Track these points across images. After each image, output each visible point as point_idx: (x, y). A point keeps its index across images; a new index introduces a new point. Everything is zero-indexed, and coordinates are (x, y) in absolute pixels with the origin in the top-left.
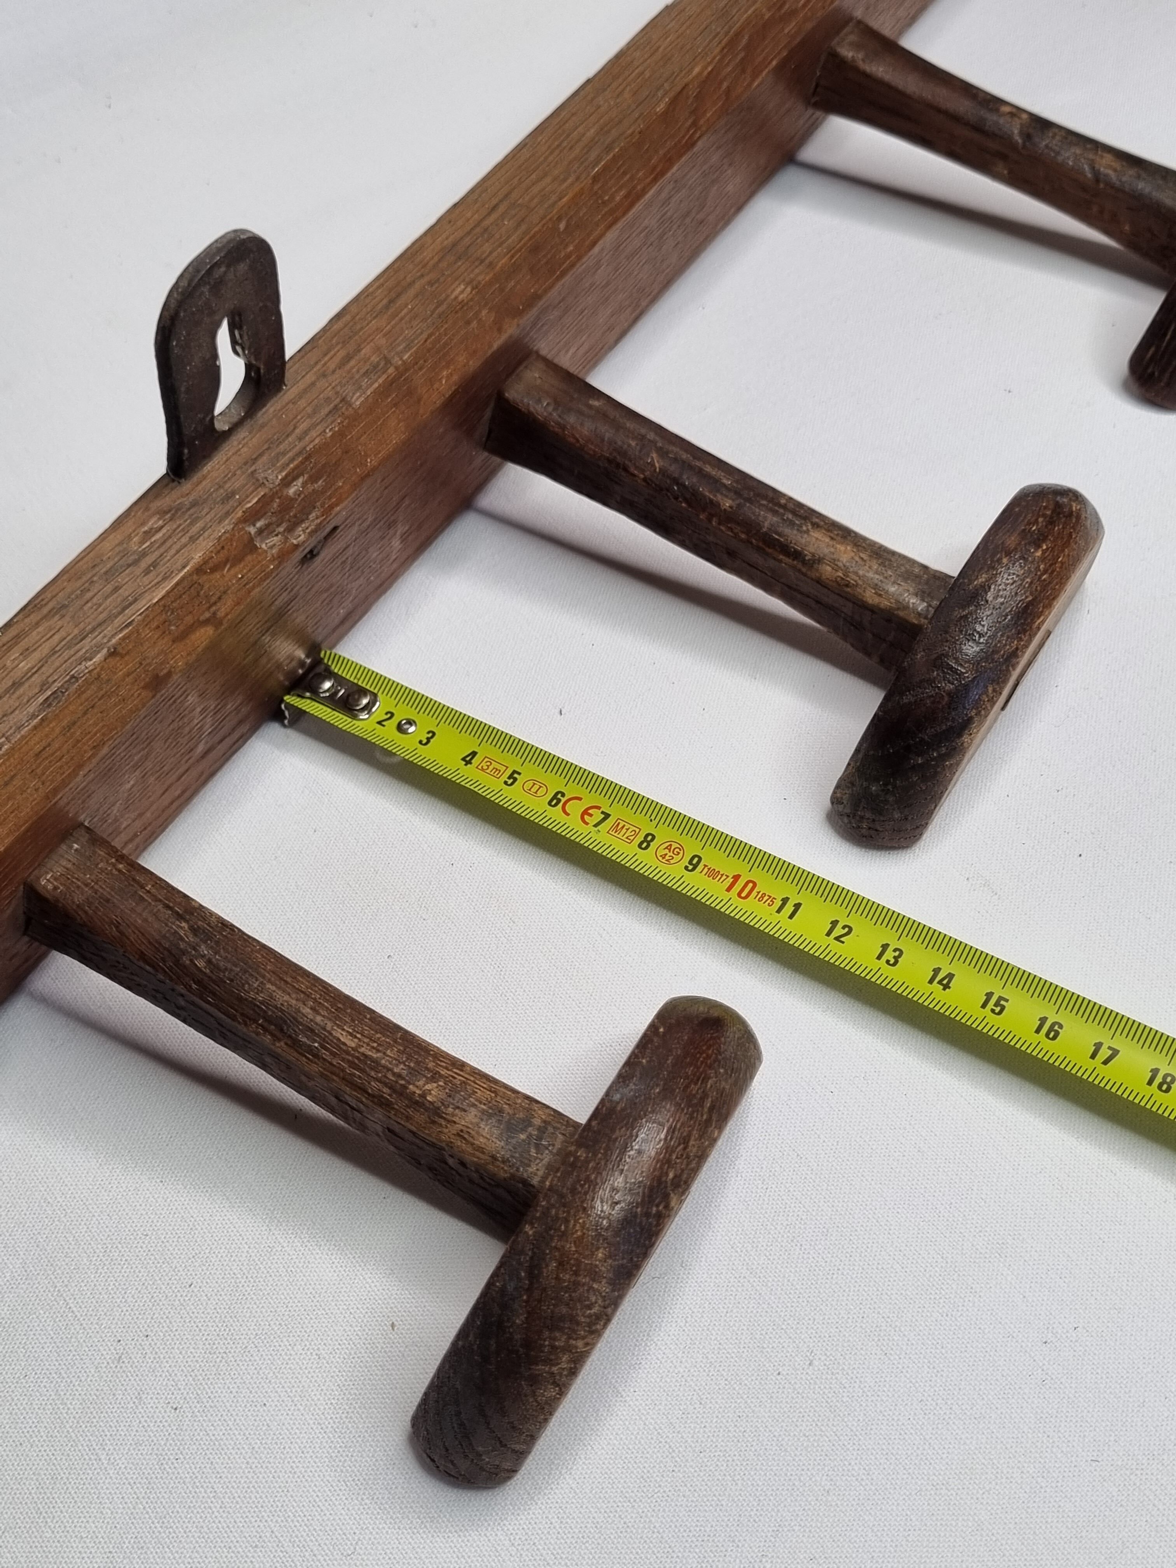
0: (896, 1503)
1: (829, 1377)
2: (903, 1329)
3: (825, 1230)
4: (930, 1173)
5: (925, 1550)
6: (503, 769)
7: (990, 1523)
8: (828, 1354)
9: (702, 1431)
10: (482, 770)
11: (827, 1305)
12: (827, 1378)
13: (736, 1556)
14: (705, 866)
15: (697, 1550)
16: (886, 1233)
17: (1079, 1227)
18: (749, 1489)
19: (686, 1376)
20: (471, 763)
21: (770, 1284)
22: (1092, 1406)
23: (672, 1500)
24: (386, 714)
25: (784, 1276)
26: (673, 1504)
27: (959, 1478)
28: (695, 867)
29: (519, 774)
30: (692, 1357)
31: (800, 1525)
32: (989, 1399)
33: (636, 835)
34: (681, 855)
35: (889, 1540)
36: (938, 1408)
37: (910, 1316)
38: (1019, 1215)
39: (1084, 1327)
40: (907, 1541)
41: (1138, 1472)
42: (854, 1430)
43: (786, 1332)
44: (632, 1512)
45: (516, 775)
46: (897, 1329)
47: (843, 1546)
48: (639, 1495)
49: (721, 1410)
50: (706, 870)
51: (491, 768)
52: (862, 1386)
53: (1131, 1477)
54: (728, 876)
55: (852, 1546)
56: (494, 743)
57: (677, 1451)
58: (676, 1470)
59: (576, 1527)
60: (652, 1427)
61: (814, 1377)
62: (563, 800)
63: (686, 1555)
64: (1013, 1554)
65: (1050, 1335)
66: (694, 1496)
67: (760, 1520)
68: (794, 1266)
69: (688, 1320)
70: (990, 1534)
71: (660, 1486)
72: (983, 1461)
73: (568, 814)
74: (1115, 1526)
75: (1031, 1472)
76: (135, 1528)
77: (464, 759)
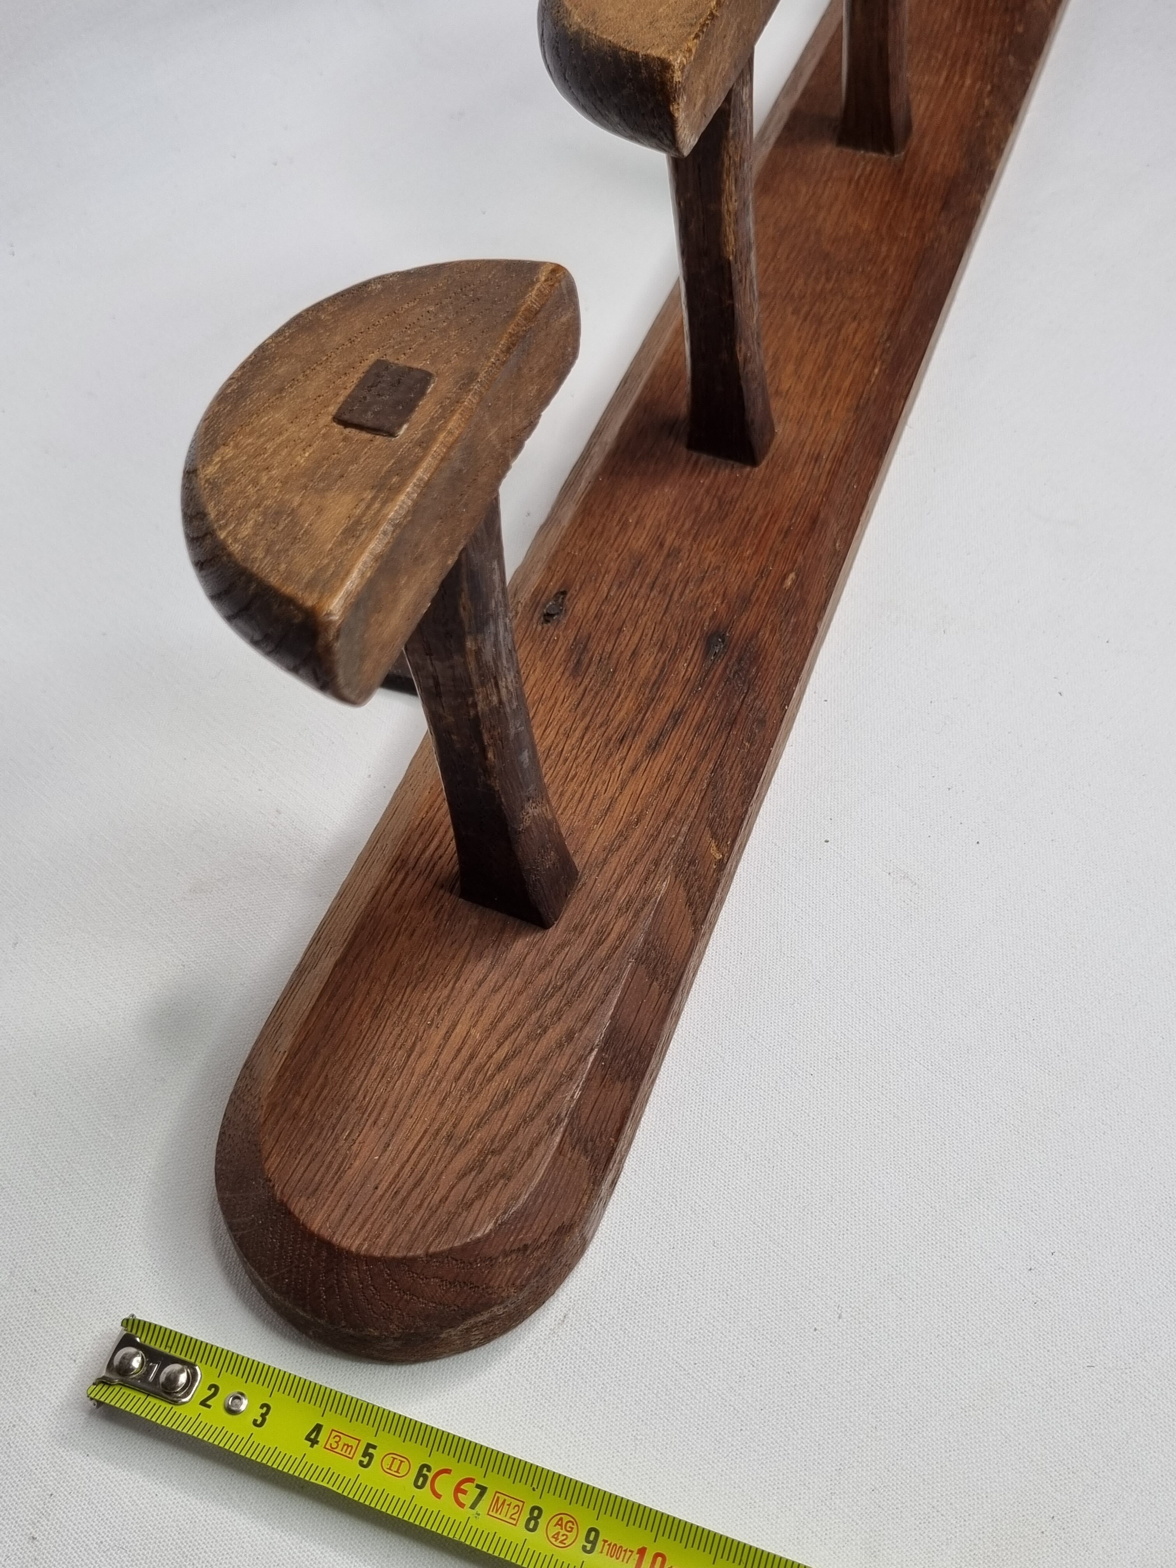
0: (934, 1429)
1: (857, 1326)
2: (910, 1275)
3: (830, 1197)
4: (908, 1135)
5: (966, 1466)
6: (354, 1443)
7: (1015, 1435)
8: (853, 1306)
9: (759, 1390)
10: (332, 1449)
11: (843, 1263)
12: (855, 1328)
13: (809, 1498)
14: (605, 1541)
15: (775, 1498)
16: (881, 1192)
17: (1039, 1165)
18: (808, 1436)
19: (736, 1343)
20: (317, 1442)
21: (792, 1252)
22: (1079, 1319)
23: (745, 1456)
24: (210, 1389)
25: (803, 1242)
26: (747, 1460)
27: (982, 1399)
28: (594, 1543)
29: (374, 1447)
30: (738, 1325)
31: (858, 1462)
32: (994, 1326)
33: (520, 1511)
34: (575, 1530)
35: (935, 1462)
36: (953, 1340)
37: (914, 1262)
38: (988, 1162)
39: (1059, 1251)
40: (950, 1461)
41: (1127, 1371)
42: (887, 1369)
43: (813, 1292)
44: (713, 1472)
45: (371, 1451)
46: (906, 1276)
47: (897, 1474)
48: (716, 1456)
49: (771, 1369)
50: (607, 1547)
51: (341, 1444)
52: (886, 1330)
53: (1123, 1376)
54: (632, 1552)
55: (904, 1473)
56: (339, 1411)
57: (741, 1411)
58: (744, 1429)
59: (667, 1494)
60: (715, 1394)
61: (845, 1328)
62: (430, 1475)
63: (766, 1503)
64: (1039, 1458)
65: (1032, 1263)
66: (763, 1449)
67: (823, 1462)
68: (809, 1232)
69: (728, 1293)
70: (1017, 1443)
71: (732, 1445)
72: (999, 1380)
73: (438, 1496)
74: (1117, 1421)
75: (1040, 1384)
76: (276, 1556)
77: (308, 1438)
